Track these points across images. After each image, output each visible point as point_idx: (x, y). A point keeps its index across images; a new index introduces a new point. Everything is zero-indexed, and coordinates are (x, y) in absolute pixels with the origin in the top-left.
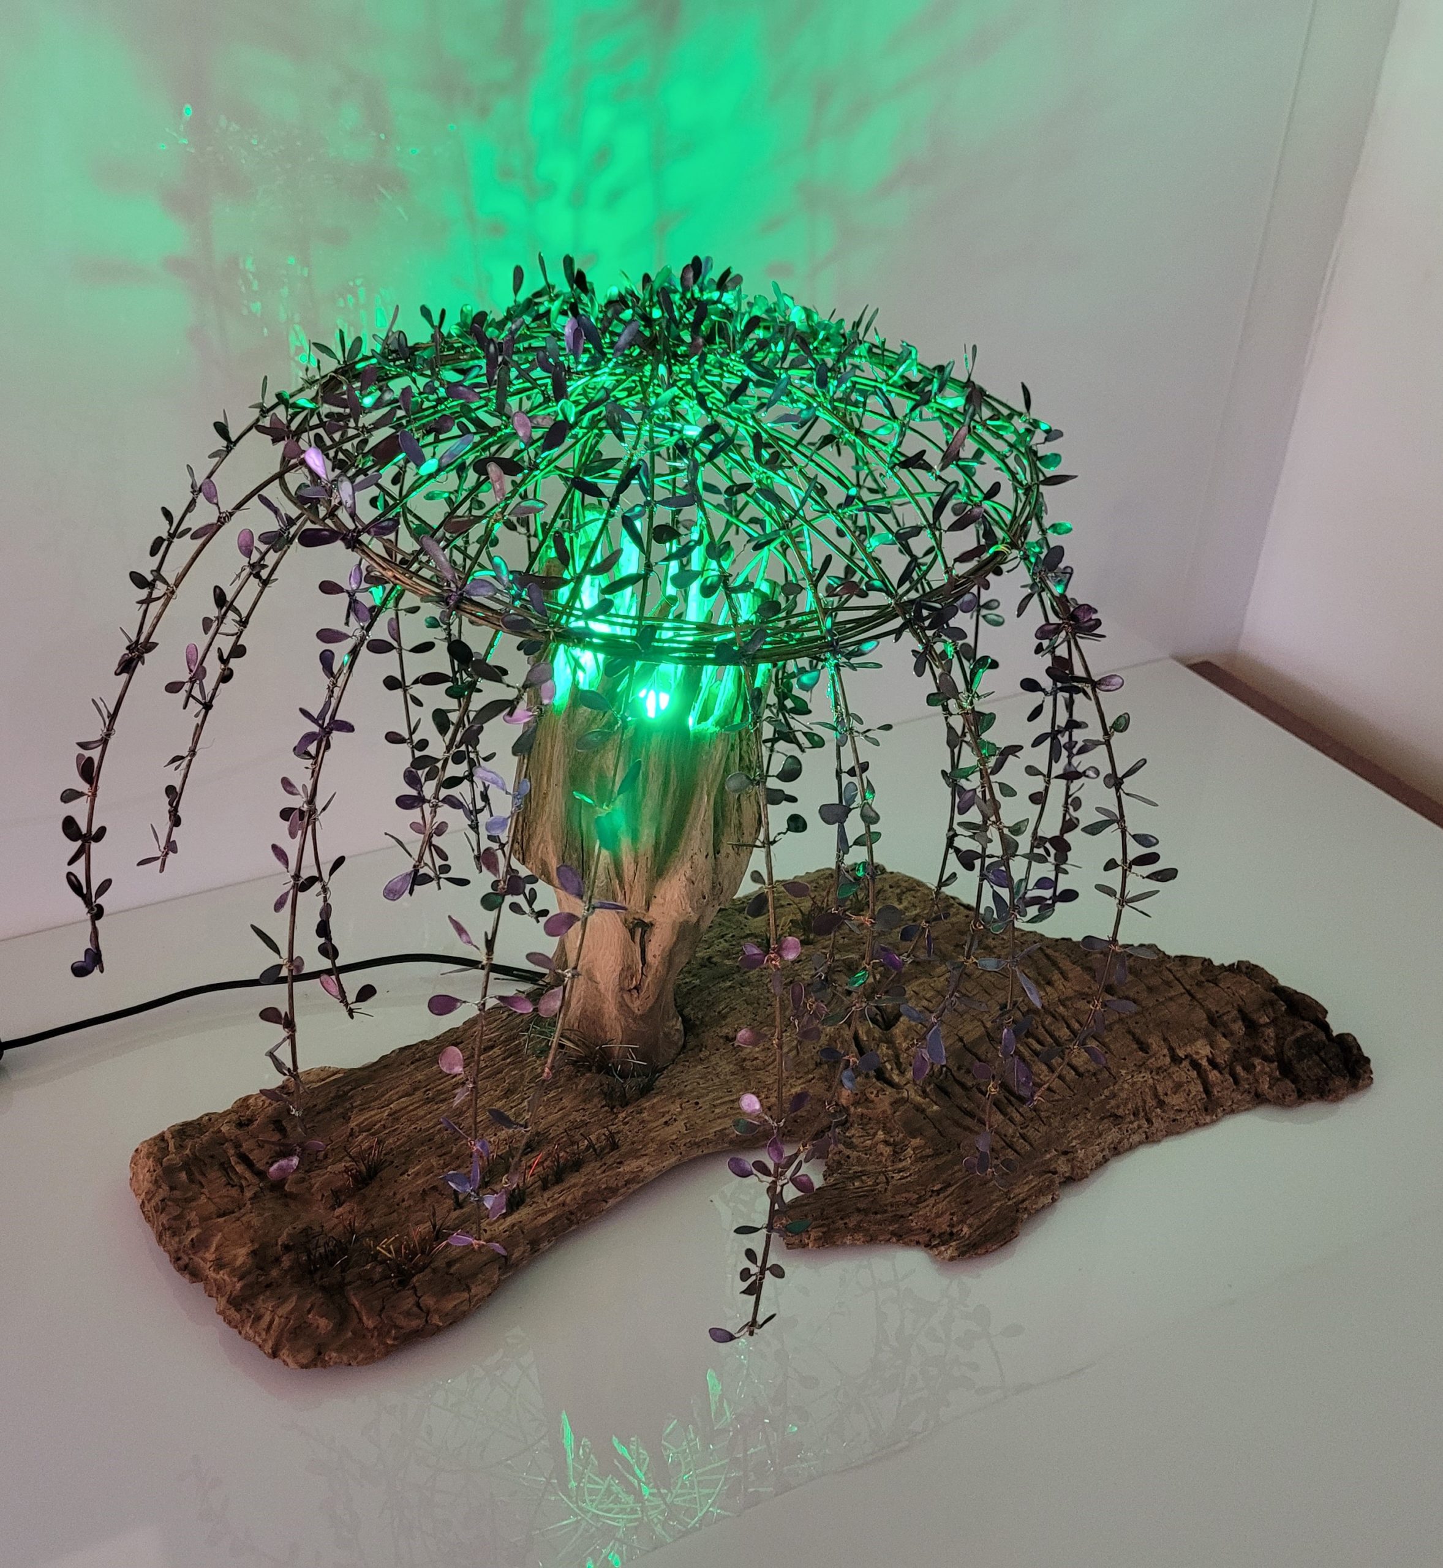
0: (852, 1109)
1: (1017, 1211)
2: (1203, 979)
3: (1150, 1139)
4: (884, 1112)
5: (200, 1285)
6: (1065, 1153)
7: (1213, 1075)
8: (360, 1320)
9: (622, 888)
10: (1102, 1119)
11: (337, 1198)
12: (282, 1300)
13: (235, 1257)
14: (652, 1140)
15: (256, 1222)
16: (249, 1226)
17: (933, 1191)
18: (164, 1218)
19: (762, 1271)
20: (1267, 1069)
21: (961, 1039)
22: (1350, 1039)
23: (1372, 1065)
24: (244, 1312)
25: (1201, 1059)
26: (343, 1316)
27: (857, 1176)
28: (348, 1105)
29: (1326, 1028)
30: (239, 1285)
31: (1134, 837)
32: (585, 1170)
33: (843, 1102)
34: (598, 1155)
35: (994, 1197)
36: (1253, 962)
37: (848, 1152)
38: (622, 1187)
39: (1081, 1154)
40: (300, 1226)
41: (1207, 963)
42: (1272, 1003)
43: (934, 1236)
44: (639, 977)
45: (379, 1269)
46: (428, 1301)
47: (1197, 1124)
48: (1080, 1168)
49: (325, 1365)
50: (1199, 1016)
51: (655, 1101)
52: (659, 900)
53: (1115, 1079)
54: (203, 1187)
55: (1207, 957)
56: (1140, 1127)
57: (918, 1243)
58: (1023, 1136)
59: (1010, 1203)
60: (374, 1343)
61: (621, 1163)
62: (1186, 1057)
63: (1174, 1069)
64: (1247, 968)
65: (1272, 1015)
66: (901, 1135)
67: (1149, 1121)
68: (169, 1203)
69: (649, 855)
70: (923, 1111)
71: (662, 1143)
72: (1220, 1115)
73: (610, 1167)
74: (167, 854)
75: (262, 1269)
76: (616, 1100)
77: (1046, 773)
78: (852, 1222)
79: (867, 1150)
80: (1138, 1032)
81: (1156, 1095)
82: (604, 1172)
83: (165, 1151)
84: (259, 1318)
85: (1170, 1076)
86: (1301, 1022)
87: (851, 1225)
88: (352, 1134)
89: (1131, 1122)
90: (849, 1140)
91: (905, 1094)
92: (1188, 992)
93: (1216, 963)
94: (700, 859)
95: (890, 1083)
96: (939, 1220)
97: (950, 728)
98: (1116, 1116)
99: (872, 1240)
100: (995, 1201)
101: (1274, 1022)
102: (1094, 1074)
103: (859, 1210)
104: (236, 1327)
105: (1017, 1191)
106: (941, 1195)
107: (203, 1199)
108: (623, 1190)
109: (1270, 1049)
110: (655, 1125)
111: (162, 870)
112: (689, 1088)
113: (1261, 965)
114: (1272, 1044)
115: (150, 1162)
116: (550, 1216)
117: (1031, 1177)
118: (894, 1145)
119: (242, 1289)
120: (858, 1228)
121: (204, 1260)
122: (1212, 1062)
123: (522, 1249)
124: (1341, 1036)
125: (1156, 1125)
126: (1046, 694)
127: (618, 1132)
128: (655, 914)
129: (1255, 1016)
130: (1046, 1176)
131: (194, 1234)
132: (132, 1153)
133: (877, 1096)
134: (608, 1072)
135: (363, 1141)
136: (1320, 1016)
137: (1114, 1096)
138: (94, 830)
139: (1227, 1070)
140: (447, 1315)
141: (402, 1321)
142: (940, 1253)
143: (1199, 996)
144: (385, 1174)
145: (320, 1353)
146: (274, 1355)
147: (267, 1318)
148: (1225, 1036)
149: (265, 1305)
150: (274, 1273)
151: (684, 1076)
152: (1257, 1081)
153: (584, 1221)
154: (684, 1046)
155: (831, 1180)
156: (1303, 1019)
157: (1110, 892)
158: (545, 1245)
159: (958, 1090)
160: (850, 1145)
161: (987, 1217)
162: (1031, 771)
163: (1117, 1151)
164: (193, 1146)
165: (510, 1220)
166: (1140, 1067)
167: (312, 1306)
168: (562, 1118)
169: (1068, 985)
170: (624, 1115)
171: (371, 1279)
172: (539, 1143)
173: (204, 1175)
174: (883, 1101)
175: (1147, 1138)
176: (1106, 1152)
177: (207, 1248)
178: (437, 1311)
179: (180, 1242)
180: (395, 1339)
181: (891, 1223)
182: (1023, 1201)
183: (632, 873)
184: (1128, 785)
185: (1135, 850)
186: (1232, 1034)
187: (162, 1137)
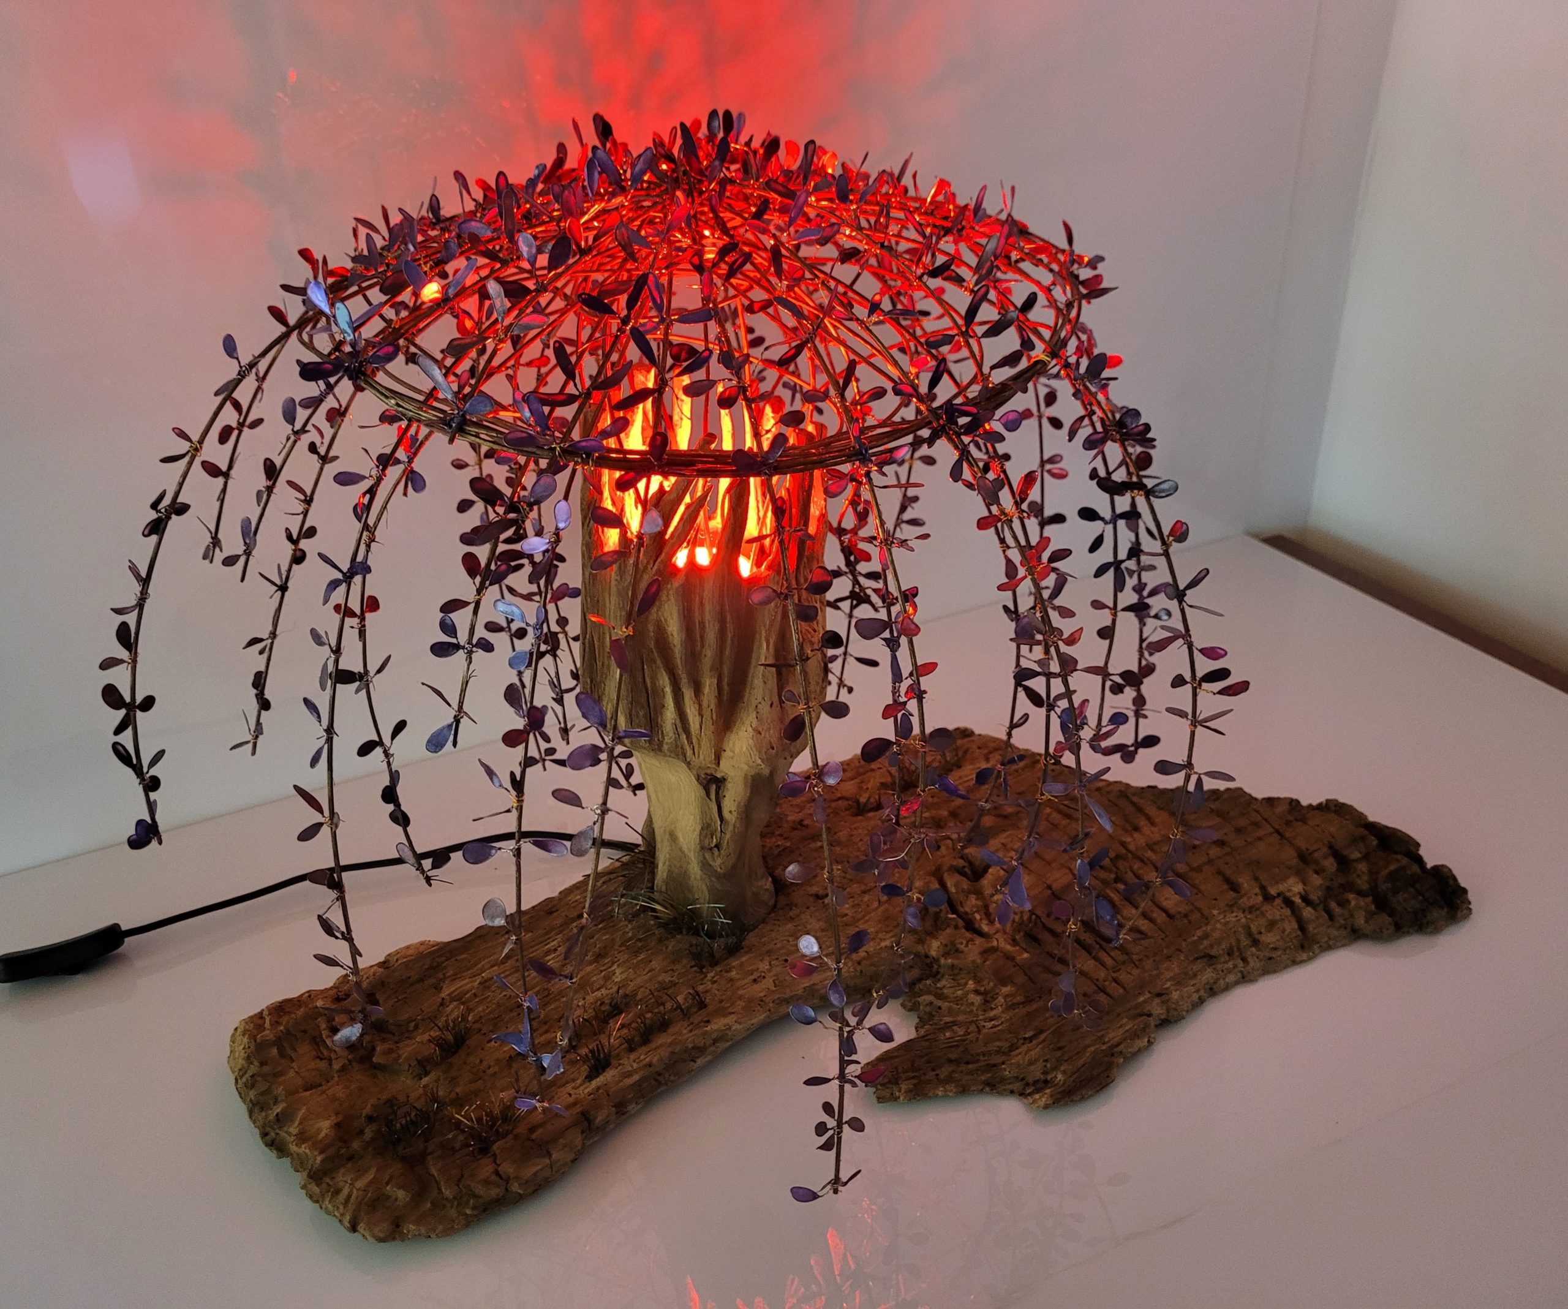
0: (942, 961)
1: (1113, 1055)
2: (1291, 818)
3: (1246, 978)
4: (974, 961)
5: (286, 1161)
6: (1159, 995)
7: (1307, 912)
8: (440, 1189)
9: (690, 742)
10: (1197, 959)
11: (423, 1066)
12: (360, 1173)
13: (319, 1130)
14: (740, 998)
15: (341, 1095)
16: (334, 1099)
17: (1025, 1039)
18: (252, 1094)
19: (840, 1125)
20: (1362, 904)
21: (1049, 887)
22: (1445, 870)
23: (1471, 896)
24: (324, 1186)
25: (1294, 895)
26: (421, 1188)
27: (948, 1026)
28: (440, 976)
29: (1420, 861)
30: (319, 1159)
31: (1202, 651)
32: (672, 1030)
33: (933, 953)
34: (685, 1015)
35: (1088, 1042)
36: (1341, 800)
37: (939, 1003)
38: (710, 1046)
39: (1175, 995)
40: (385, 1097)
41: (1294, 804)
42: (1363, 838)
43: (1027, 1084)
44: (719, 835)
45: (461, 1137)
46: (507, 1168)
47: (1295, 963)
48: (1175, 1009)
49: (403, 1238)
50: (1289, 855)
51: (744, 959)
52: (728, 753)
53: (1207, 919)
54: (292, 1060)
55: (1294, 797)
56: (1235, 966)
57: (1012, 1092)
58: (1115, 980)
59: (1104, 1047)
60: (453, 1213)
61: (708, 1021)
62: (1279, 895)
63: (1267, 907)
64: (1336, 806)
65: (1364, 850)
66: (992, 984)
67: (1244, 960)
68: (259, 1079)
69: (713, 706)
70: (1013, 959)
71: (750, 1000)
72: (1317, 951)
73: (698, 1026)
74: (257, 737)
75: (345, 1142)
76: (704, 960)
77: (1111, 605)
78: (943, 1073)
79: (958, 1000)
80: (1228, 872)
81: (1250, 934)
82: (691, 1031)
83: (260, 1027)
84: (338, 1192)
85: (1263, 914)
86: (1395, 856)
87: (942, 1076)
88: (443, 1004)
89: (1226, 962)
90: (939, 991)
91: (995, 943)
92: (1278, 832)
93: (1304, 803)
94: (765, 708)
95: (980, 933)
96: (1032, 1068)
97: (1009, 562)
98: (1211, 957)
99: (964, 1091)
100: (1089, 1046)
101: (1366, 857)
102: (1186, 916)
103: (950, 1061)
104: (317, 1202)
105: (1111, 1035)
106: (1034, 1042)
107: (292, 1074)
108: (713, 1048)
109: (1363, 883)
110: (744, 982)
111: (254, 753)
112: (778, 945)
113: (1348, 802)
114: (1365, 878)
115: (245, 1040)
116: (636, 1077)
117: (1125, 1020)
118: (985, 993)
119: (322, 1162)
120: (949, 1080)
121: (289, 1134)
122: (1305, 899)
123: (606, 1111)
124: (1436, 868)
125: (1252, 964)
126: (1106, 523)
127: (707, 992)
128: (726, 768)
129: (1346, 852)
130: (1142, 1018)
131: (278, 1109)
132: (232, 1031)
133: (967, 946)
134: (696, 933)
135: (454, 1011)
136: (1413, 849)
137: (1206, 936)
138: (139, 699)
139: (1321, 906)
140: (527, 1182)
141: (480, 1190)
142: (1034, 1102)
143: (1287, 835)
144: (472, 1042)
145: (398, 1226)
146: (354, 1228)
147: (346, 1191)
148: (1317, 872)
149: (343, 1178)
150: (356, 1145)
151: (774, 935)
152: (1352, 916)
153: (672, 1082)
154: (775, 906)
155: (922, 1032)
156: (1396, 853)
157: (1182, 714)
158: (632, 1108)
159: (1046, 937)
160: (941, 997)
161: (1081, 1062)
162: (1097, 605)
163: (1213, 991)
164: (288, 1022)
165: (595, 1083)
166: (1231, 906)
167: (391, 1178)
168: (650, 980)
169: (1155, 829)
170: (712, 974)
171: (453, 1148)
172: (627, 1005)
173: (295, 1050)
174: (972, 951)
175: (1243, 977)
176: (1202, 993)
177: (292, 1121)
178: (517, 1178)
179: (266, 1117)
180: (474, 1208)
181: (984, 1072)
182: (1119, 1044)
183: (698, 726)
184: (1191, 596)
185: (1204, 666)
186: (1324, 871)
187: (260, 1015)
